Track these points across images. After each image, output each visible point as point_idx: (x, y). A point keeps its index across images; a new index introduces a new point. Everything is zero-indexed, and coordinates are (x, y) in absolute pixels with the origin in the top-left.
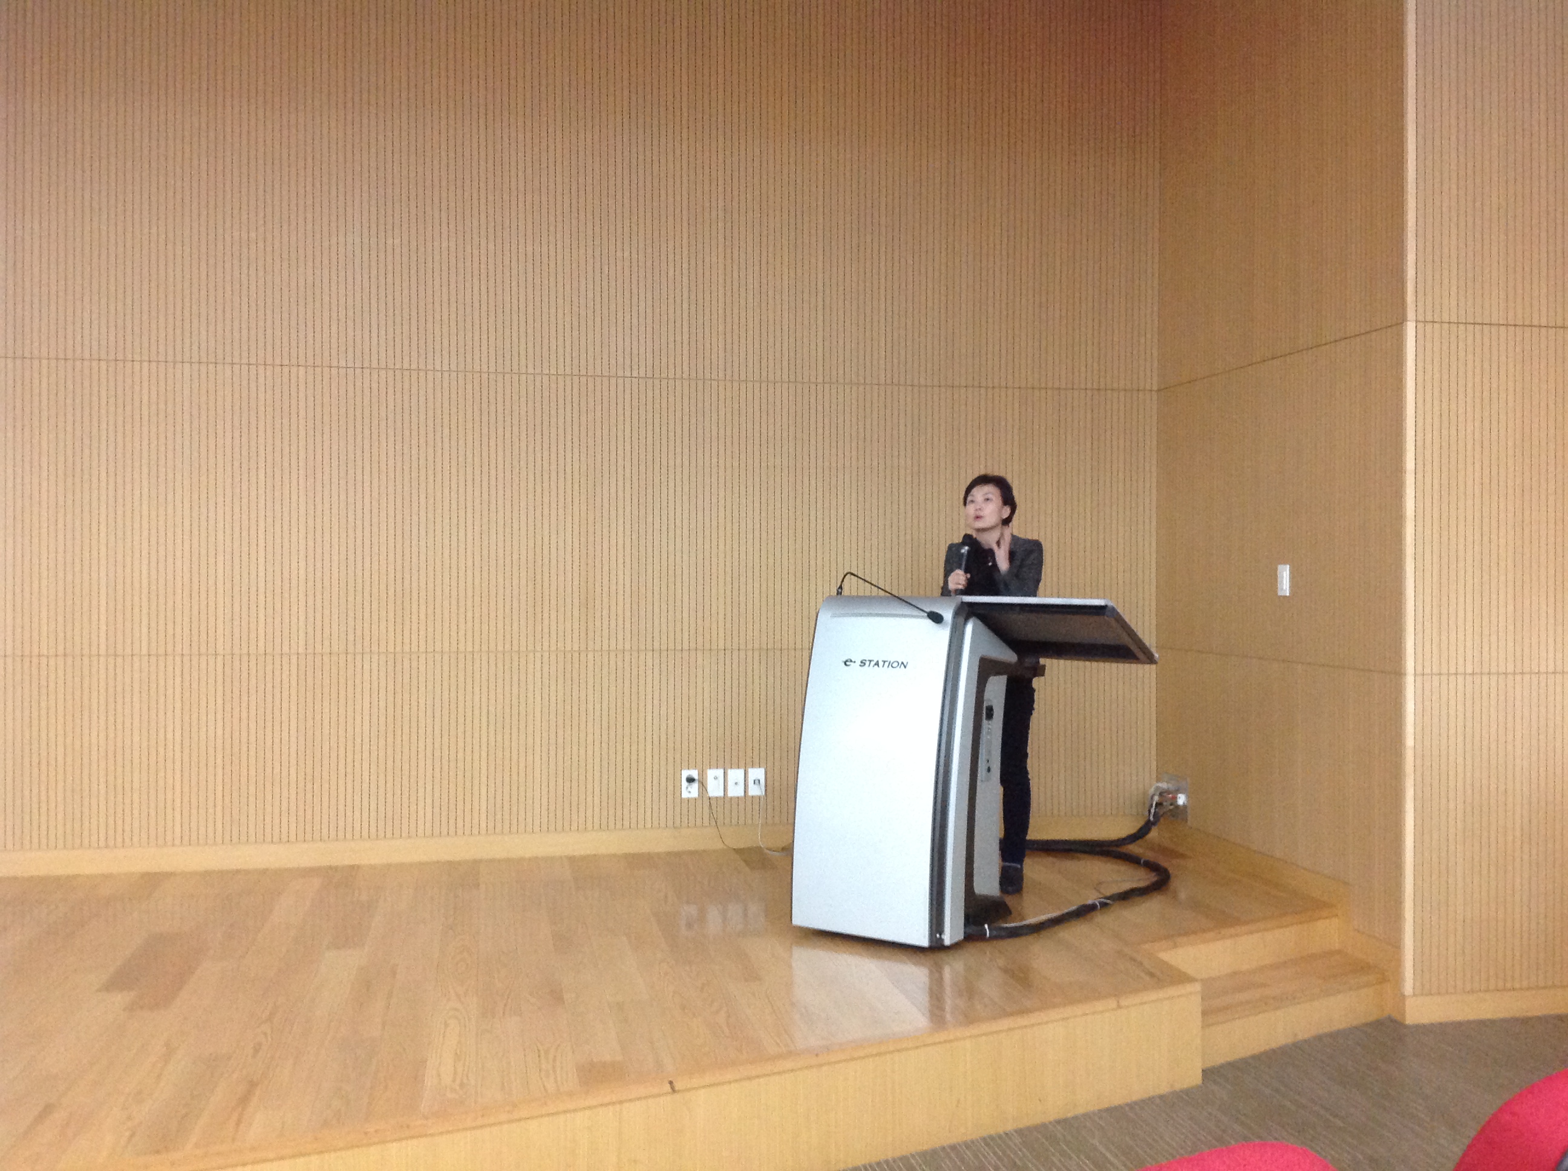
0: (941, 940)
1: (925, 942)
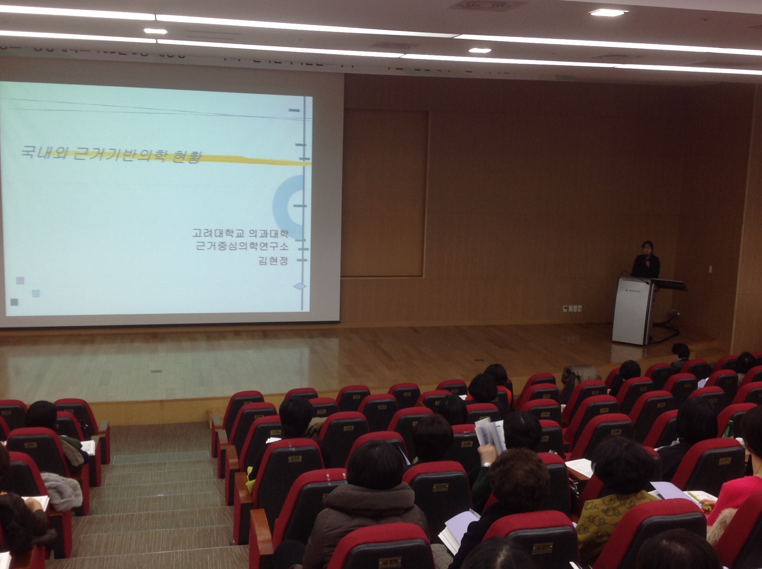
0: (645, 344)
1: (642, 344)
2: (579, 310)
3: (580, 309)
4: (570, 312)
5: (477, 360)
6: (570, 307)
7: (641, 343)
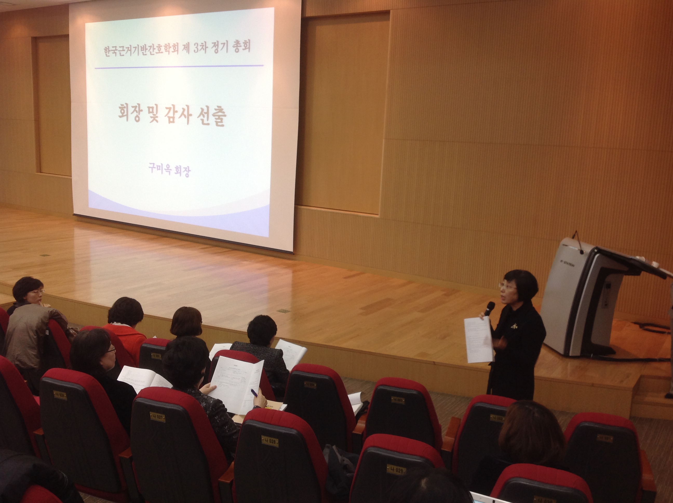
0: (568, 353)
1: (562, 352)
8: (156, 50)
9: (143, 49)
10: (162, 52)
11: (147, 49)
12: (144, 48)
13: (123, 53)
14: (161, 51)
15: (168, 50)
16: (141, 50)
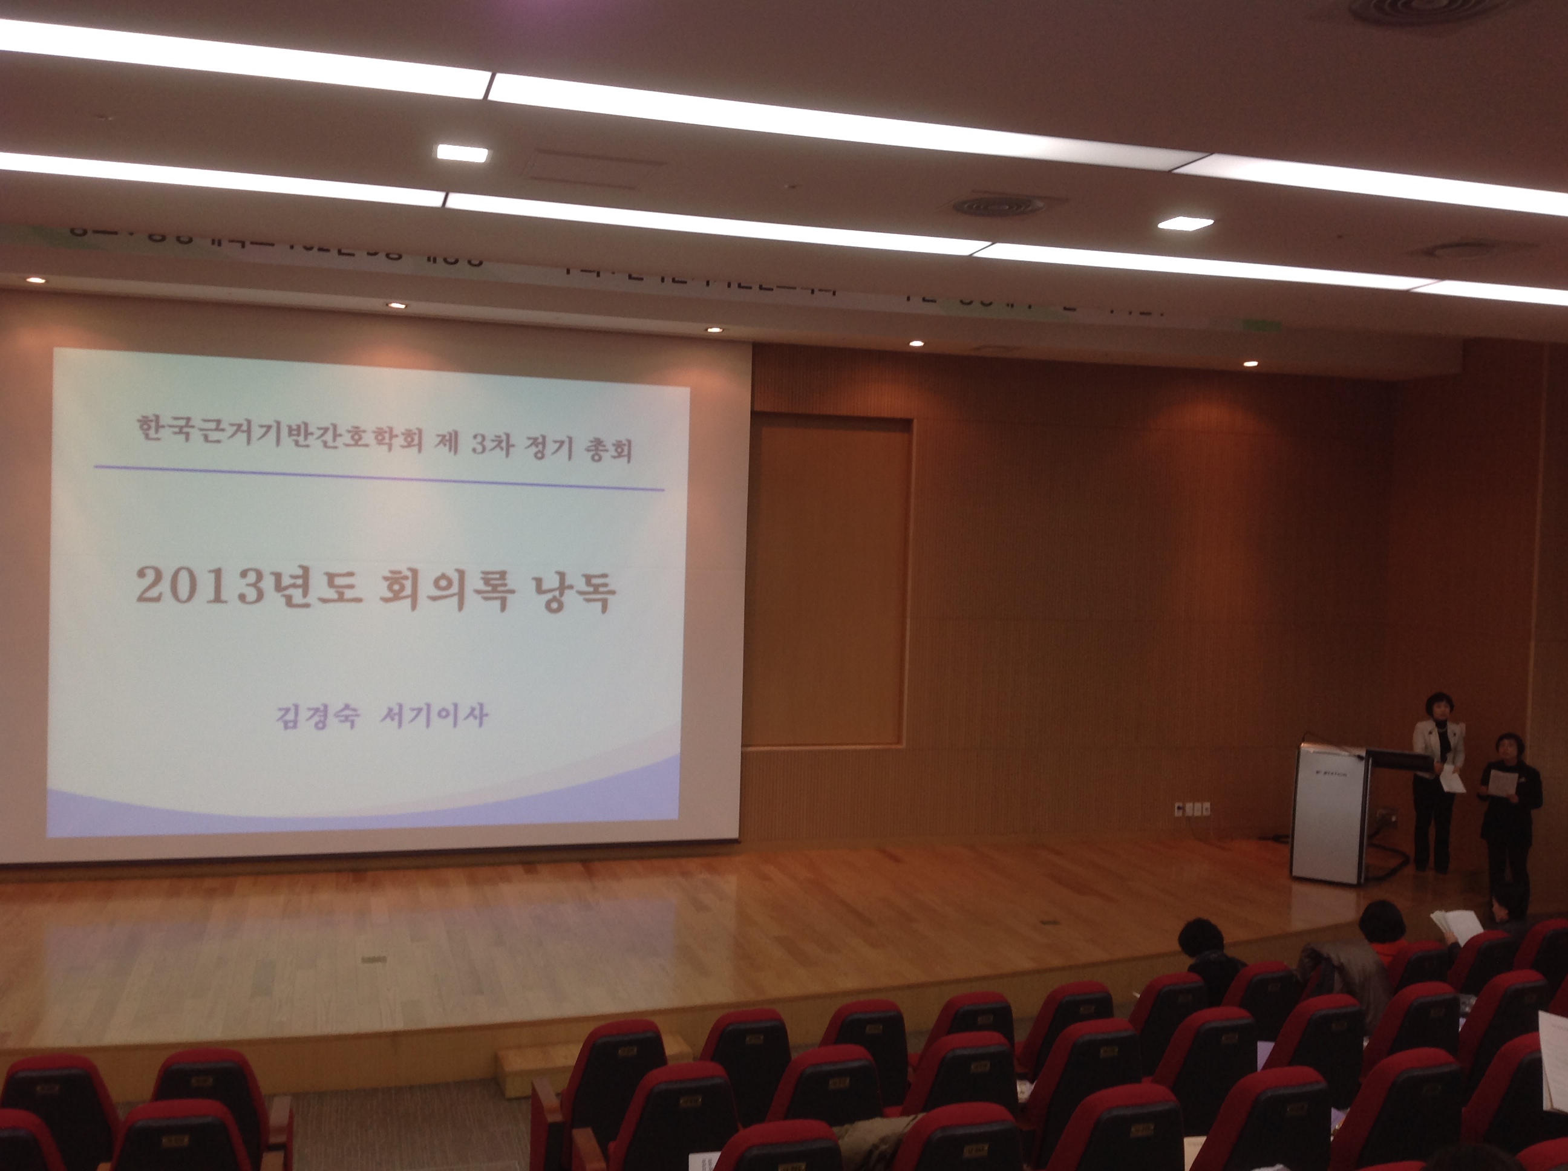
0: (1360, 882)
1: (1355, 882)
2: (1206, 813)
3: (1207, 809)
4: (1189, 819)
5: (1044, 923)
6: (1189, 806)
7: (1353, 879)
8: (347, 438)
9: (295, 432)
10: (366, 445)
11: (312, 434)
12: (300, 432)
13: (214, 436)
14: (360, 443)
15: (387, 440)
16: (290, 434)
